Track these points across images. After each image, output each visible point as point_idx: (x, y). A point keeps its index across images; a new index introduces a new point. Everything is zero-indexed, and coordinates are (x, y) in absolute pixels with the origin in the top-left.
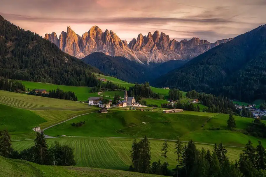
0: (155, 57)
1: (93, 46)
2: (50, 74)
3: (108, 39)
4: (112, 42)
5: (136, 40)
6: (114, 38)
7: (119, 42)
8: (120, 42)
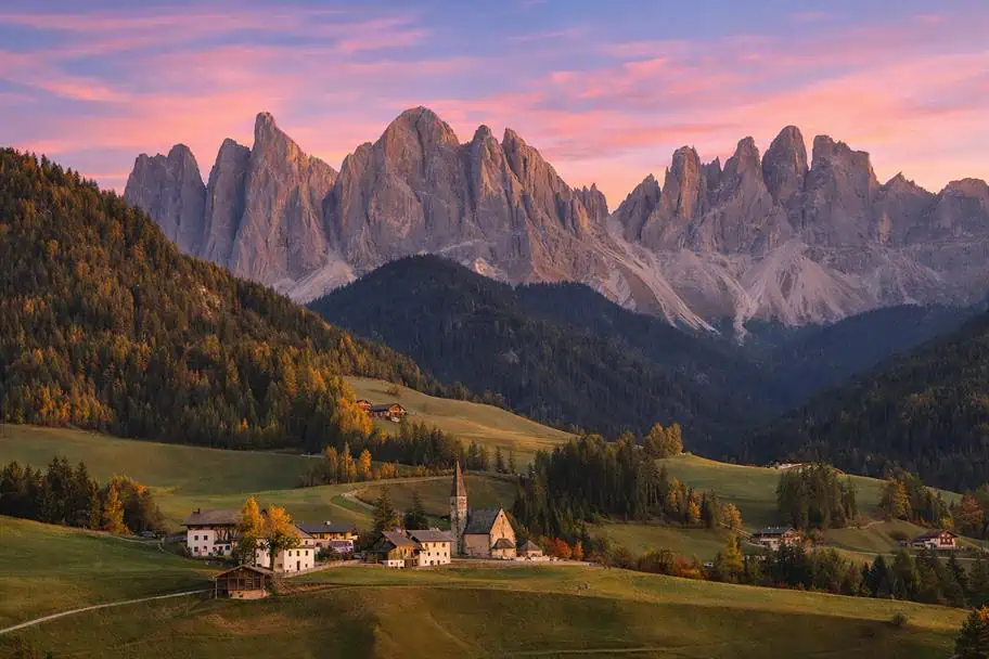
0: (786, 287)
1: (404, 223)
2: (100, 371)
3: (488, 181)
4: (516, 199)
5: (661, 185)
6: (523, 175)
7: (557, 196)
8: (562, 197)
